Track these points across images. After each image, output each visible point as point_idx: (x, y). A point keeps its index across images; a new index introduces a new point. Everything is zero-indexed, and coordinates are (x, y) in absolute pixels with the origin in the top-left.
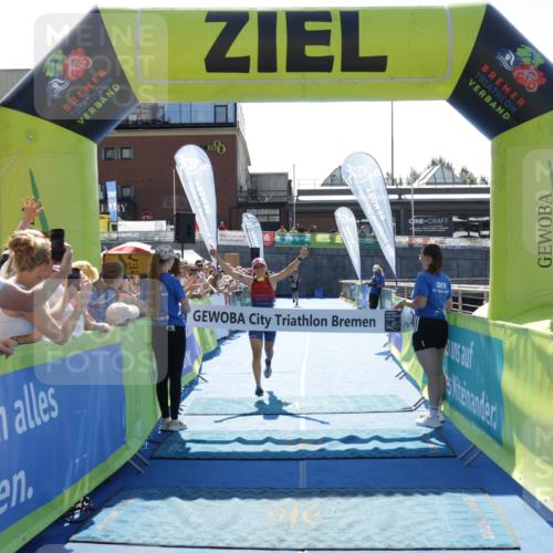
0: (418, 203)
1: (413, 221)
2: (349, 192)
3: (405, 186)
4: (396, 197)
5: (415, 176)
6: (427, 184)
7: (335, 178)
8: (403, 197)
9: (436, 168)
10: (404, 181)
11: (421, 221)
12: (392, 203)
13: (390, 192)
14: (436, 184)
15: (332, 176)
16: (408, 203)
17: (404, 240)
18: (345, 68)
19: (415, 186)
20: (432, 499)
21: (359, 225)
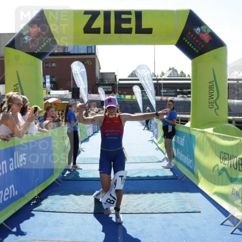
0: (164, 84)
1: (162, 91)
2: (138, 80)
3: (159, 78)
4: (156, 82)
5: (163, 74)
6: (168, 77)
7: (133, 74)
8: (158, 82)
9: (171, 71)
10: (159, 76)
11: (165, 91)
12: (155, 84)
13: (154, 80)
14: (171, 77)
15: (132, 74)
16: (160, 84)
17: (159, 98)
18: (137, 32)
19: (163, 77)
20: (168, 194)
21: (142, 92)
